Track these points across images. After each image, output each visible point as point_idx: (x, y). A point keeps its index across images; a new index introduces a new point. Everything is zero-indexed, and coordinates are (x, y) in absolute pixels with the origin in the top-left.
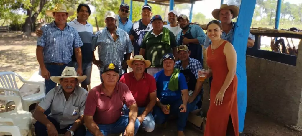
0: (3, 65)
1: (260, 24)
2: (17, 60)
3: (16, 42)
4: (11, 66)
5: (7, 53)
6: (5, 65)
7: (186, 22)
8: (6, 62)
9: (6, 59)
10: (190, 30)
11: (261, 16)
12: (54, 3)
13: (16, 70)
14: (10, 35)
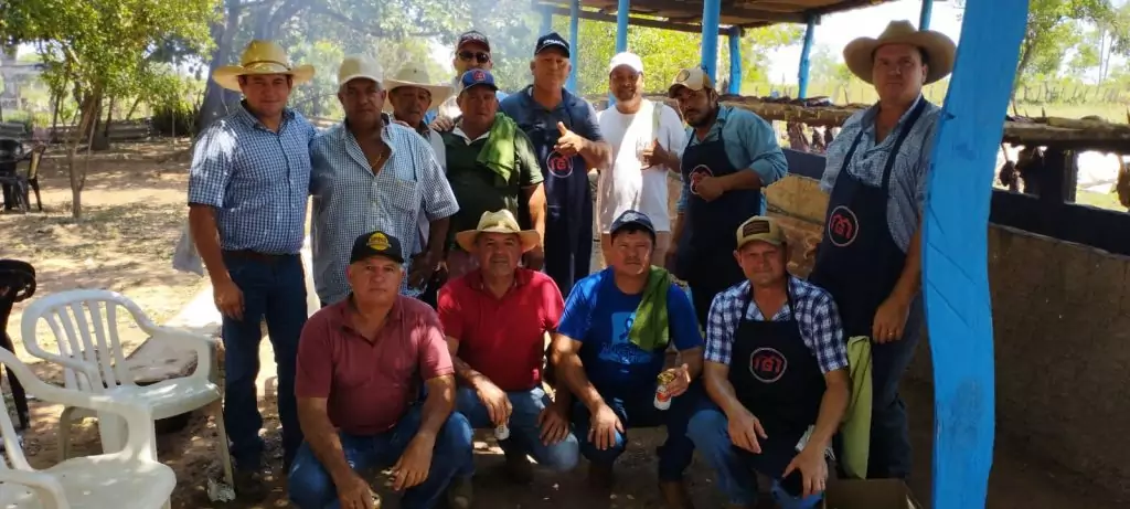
0: (108, 259)
1: (1100, 96)
2: (156, 242)
3: (167, 177)
4: (132, 265)
5: (128, 215)
6: (114, 259)
7: (706, 101)
8: (120, 249)
9: (119, 237)
10: (720, 129)
11: (1104, 63)
12: (303, 35)
13: (147, 280)
14: (152, 150)
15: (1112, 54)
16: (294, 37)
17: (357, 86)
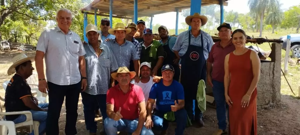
15: (215, 23)
16: (8, 20)
17: (91, 33)
